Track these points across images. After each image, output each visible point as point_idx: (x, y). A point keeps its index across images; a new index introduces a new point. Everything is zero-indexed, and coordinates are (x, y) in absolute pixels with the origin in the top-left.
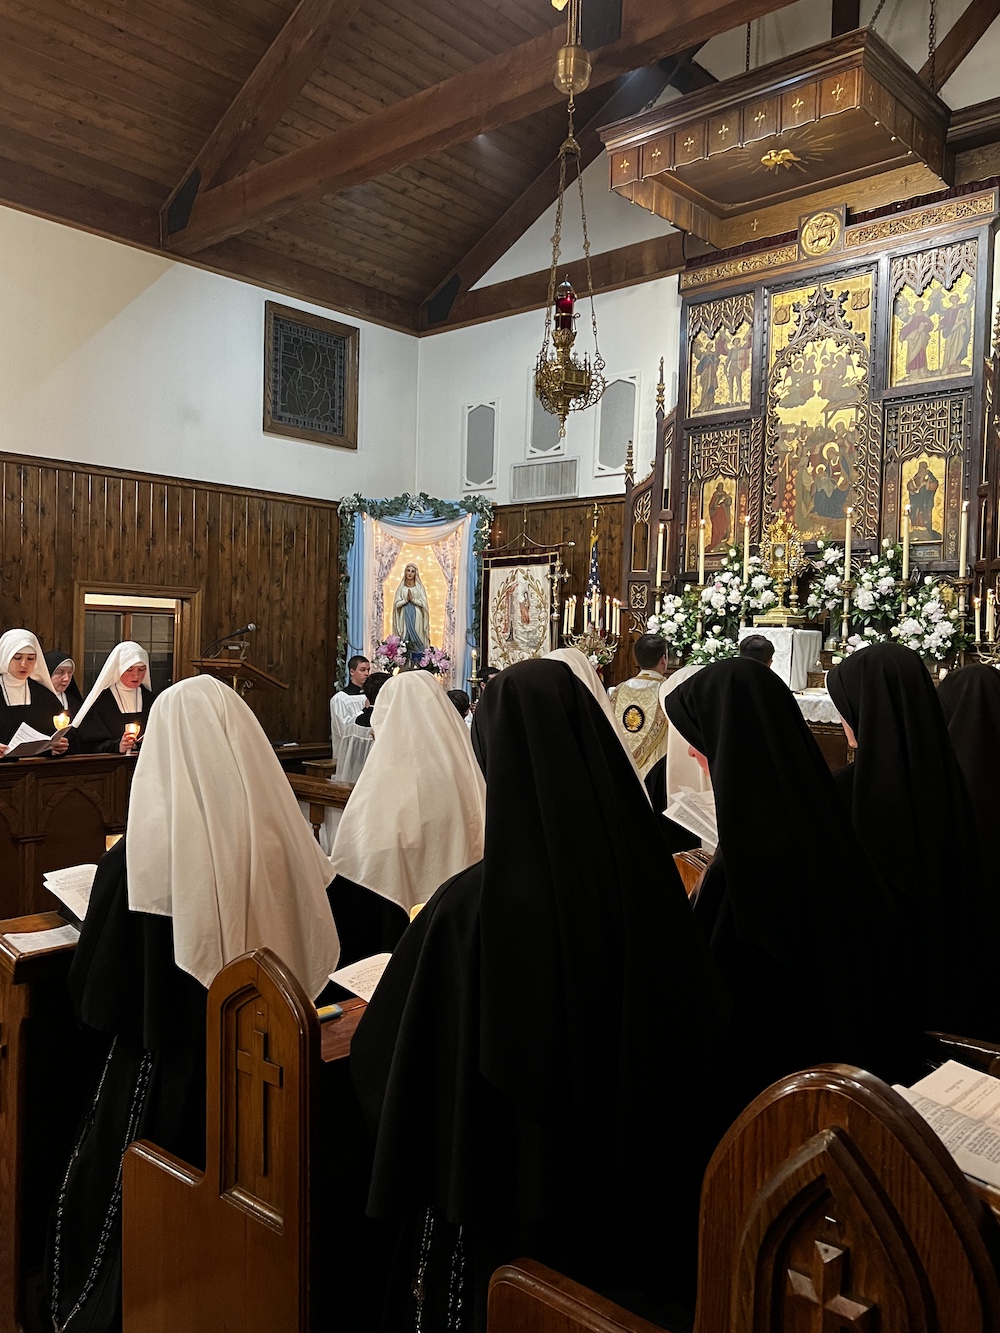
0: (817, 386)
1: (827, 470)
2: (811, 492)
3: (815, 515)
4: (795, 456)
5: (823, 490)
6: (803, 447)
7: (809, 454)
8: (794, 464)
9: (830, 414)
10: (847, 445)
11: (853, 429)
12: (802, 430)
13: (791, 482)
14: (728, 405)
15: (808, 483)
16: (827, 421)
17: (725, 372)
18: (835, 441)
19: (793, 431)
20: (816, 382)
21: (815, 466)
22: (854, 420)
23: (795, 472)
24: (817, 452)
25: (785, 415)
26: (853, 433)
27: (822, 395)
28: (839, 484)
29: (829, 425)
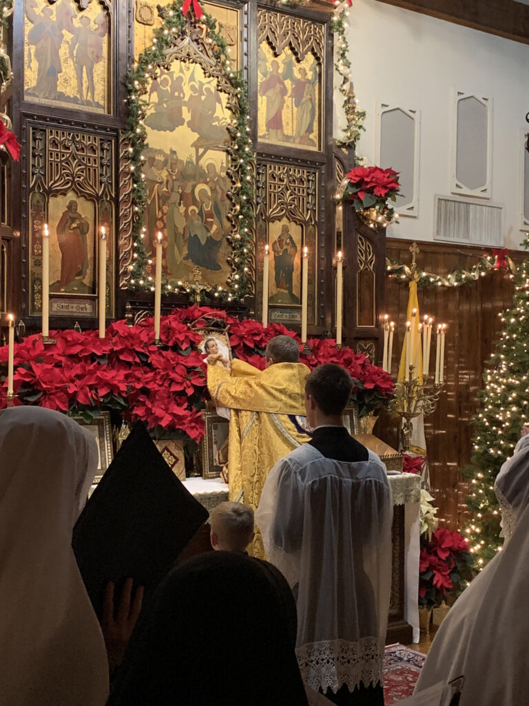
0: (186, 115)
1: (200, 214)
2: (183, 235)
3: (189, 263)
4: (165, 189)
5: (196, 236)
6: (173, 180)
7: (180, 191)
8: (164, 198)
9: (201, 151)
11: (223, 174)
12: (171, 160)
13: (161, 219)
14: (75, 100)
15: (181, 224)
18: (207, 183)
19: (160, 158)
20: (184, 109)
21: (187, 207)
23: (165, 208)
24: (188, 191)
25: (156, 139)
26: (223, 179)
27: (193, 126)
28: (212, 232)
29: (200, 163)
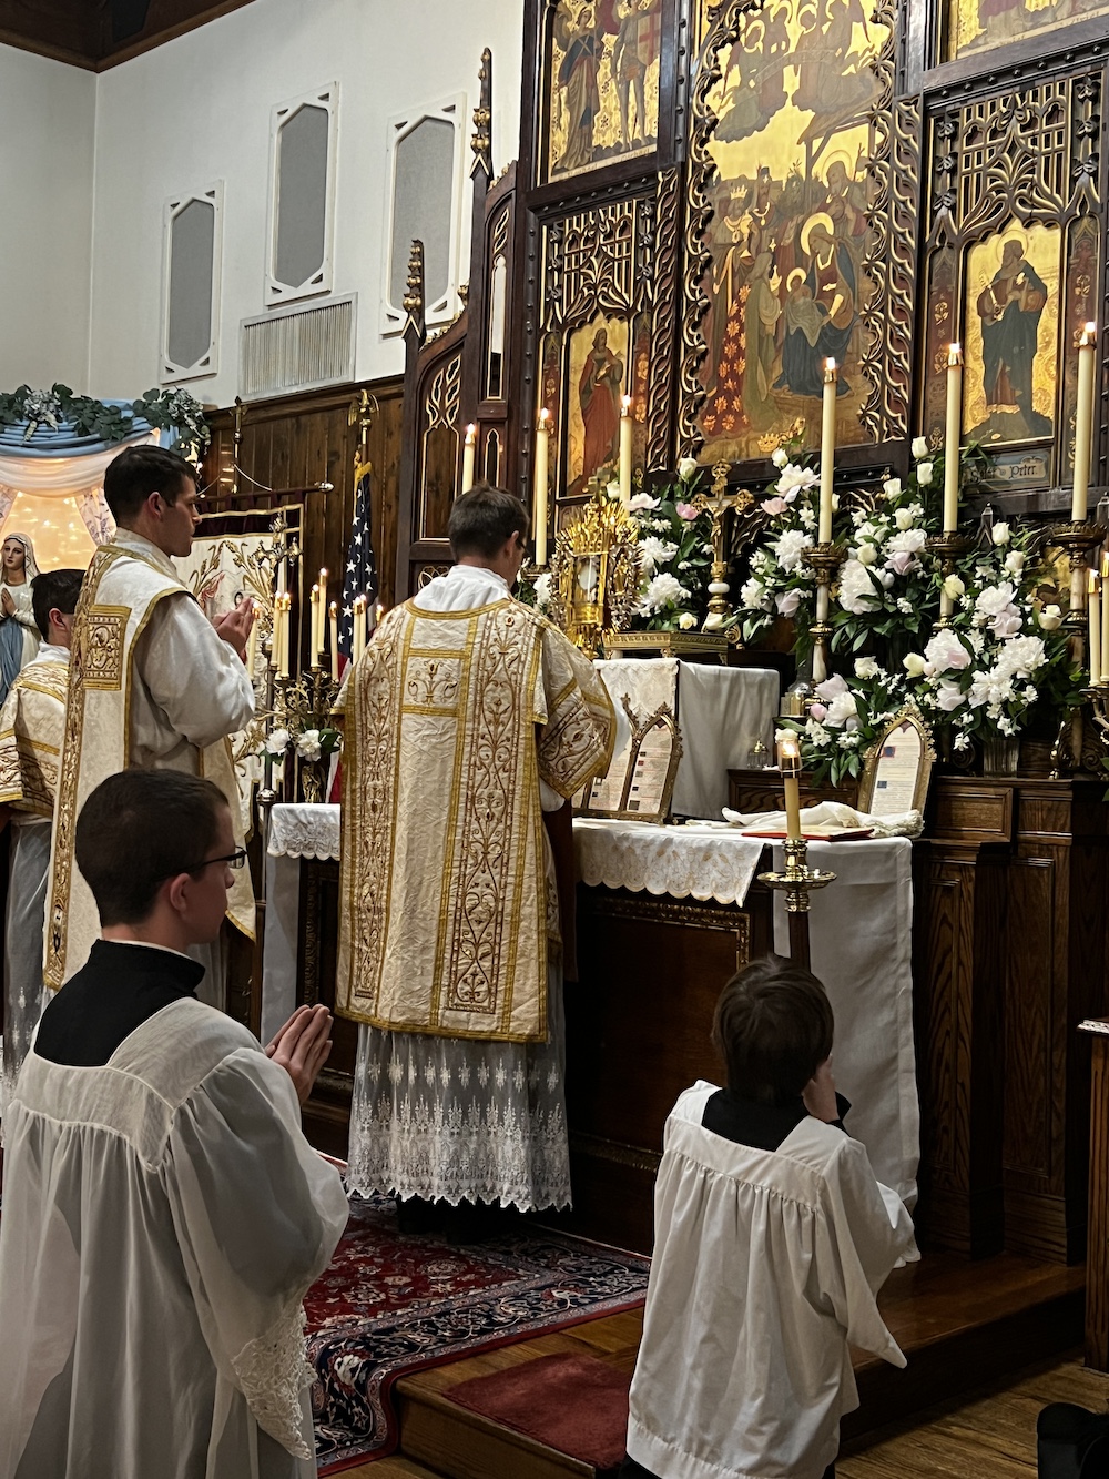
0: (791, 82)
1: (810, 281)
2: (775, 338)
3: (785, 393)
4: (746, 254)
5: (799, 331)
7: (773, 246)
8: (743, 272)
9: (817, 143)
10: (851, 215)
11: (862, 175)
12: (761, 188)
16: (811, 161)
17: (614, 70)
18: (824, 208)
19: (741, 193)
20: (788, 71)
21: (784, 274)
22: (865, 154)
23: (744, 292)
24: (788, 240)
25: (729, 159)
26: (862, 186)
28: (832, 312)
